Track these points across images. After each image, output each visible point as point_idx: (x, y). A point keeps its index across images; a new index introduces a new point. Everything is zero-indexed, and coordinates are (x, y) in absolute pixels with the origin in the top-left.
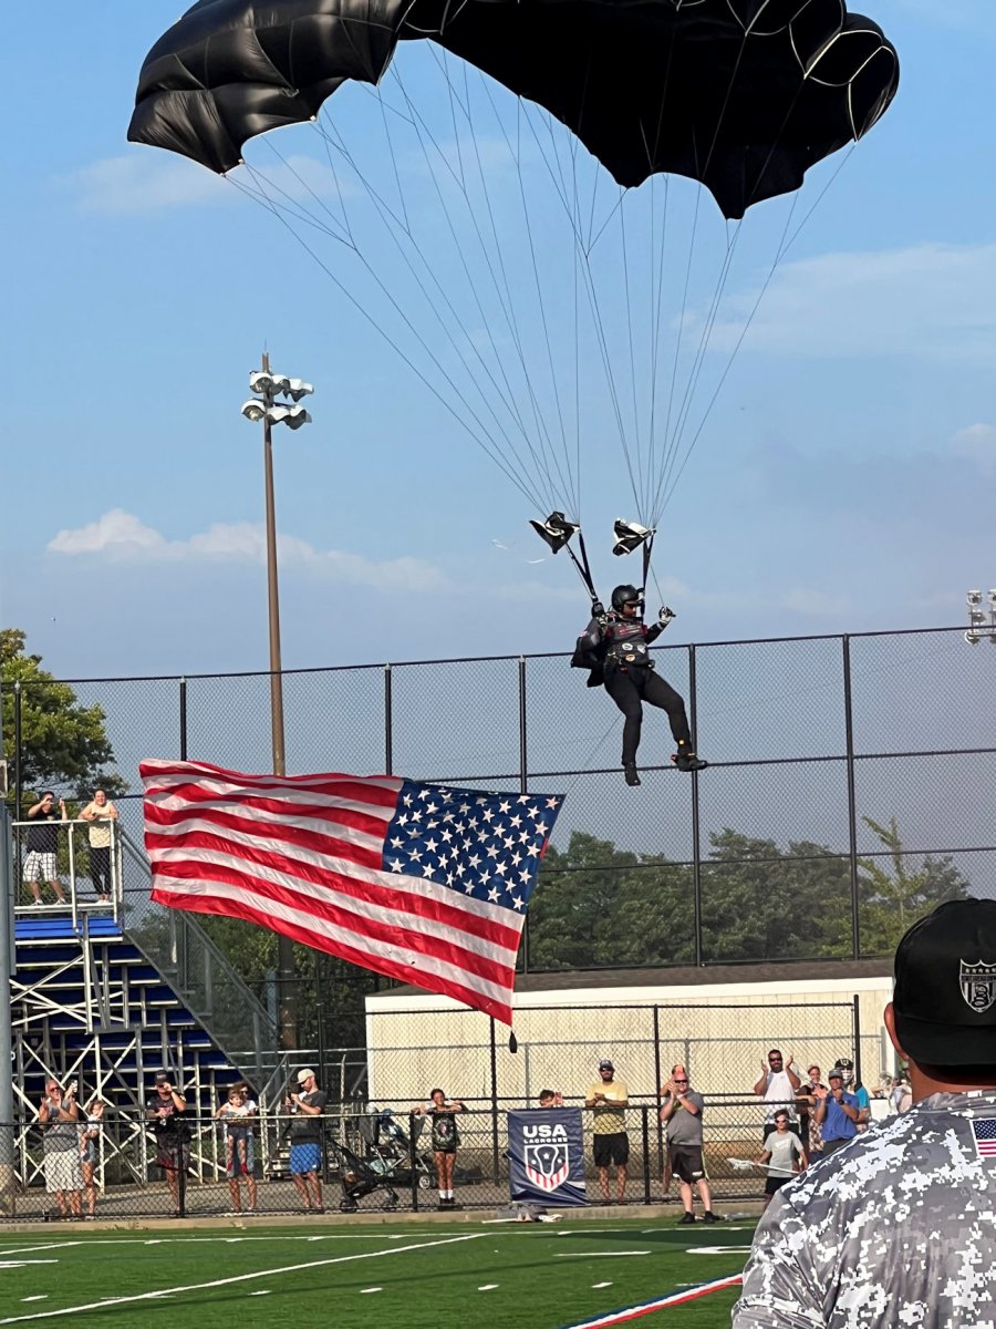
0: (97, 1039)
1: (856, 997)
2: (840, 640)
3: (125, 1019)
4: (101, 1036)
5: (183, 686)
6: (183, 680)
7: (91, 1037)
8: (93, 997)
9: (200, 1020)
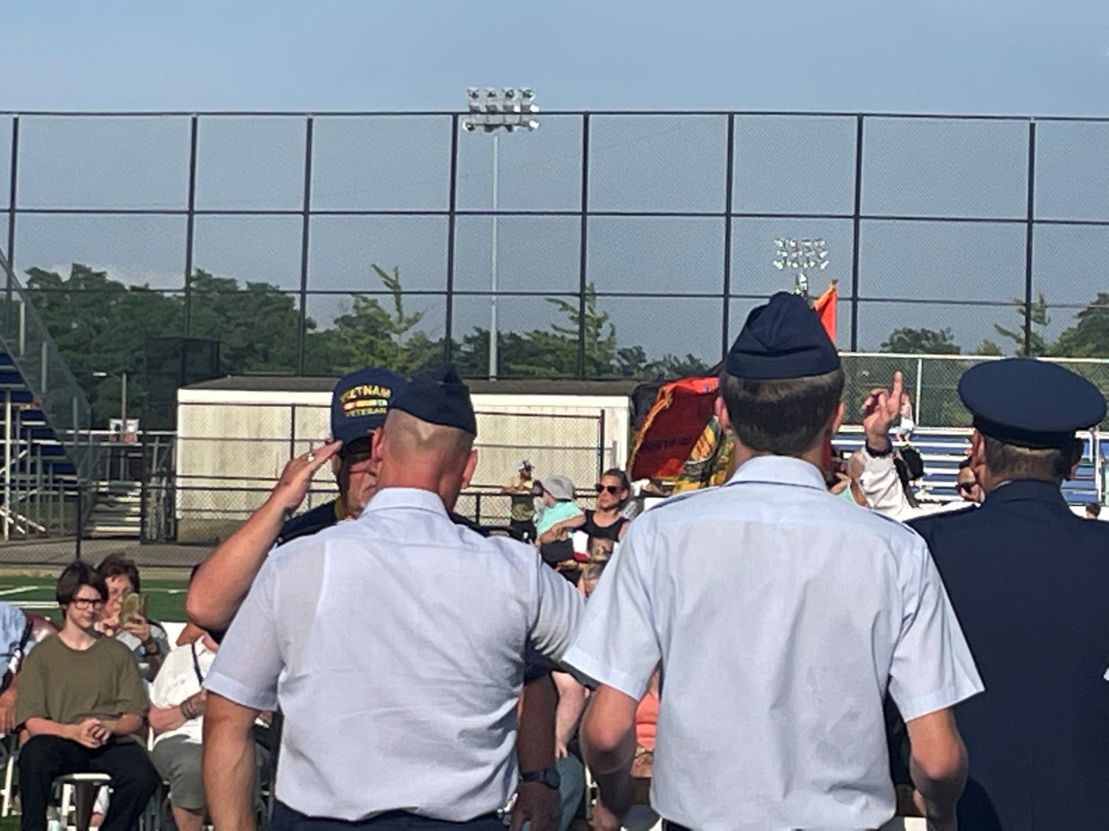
1: (603, 412)
2: (582, 116)
5: (16, 121)
6: (16, 116)
9: (40, 401)
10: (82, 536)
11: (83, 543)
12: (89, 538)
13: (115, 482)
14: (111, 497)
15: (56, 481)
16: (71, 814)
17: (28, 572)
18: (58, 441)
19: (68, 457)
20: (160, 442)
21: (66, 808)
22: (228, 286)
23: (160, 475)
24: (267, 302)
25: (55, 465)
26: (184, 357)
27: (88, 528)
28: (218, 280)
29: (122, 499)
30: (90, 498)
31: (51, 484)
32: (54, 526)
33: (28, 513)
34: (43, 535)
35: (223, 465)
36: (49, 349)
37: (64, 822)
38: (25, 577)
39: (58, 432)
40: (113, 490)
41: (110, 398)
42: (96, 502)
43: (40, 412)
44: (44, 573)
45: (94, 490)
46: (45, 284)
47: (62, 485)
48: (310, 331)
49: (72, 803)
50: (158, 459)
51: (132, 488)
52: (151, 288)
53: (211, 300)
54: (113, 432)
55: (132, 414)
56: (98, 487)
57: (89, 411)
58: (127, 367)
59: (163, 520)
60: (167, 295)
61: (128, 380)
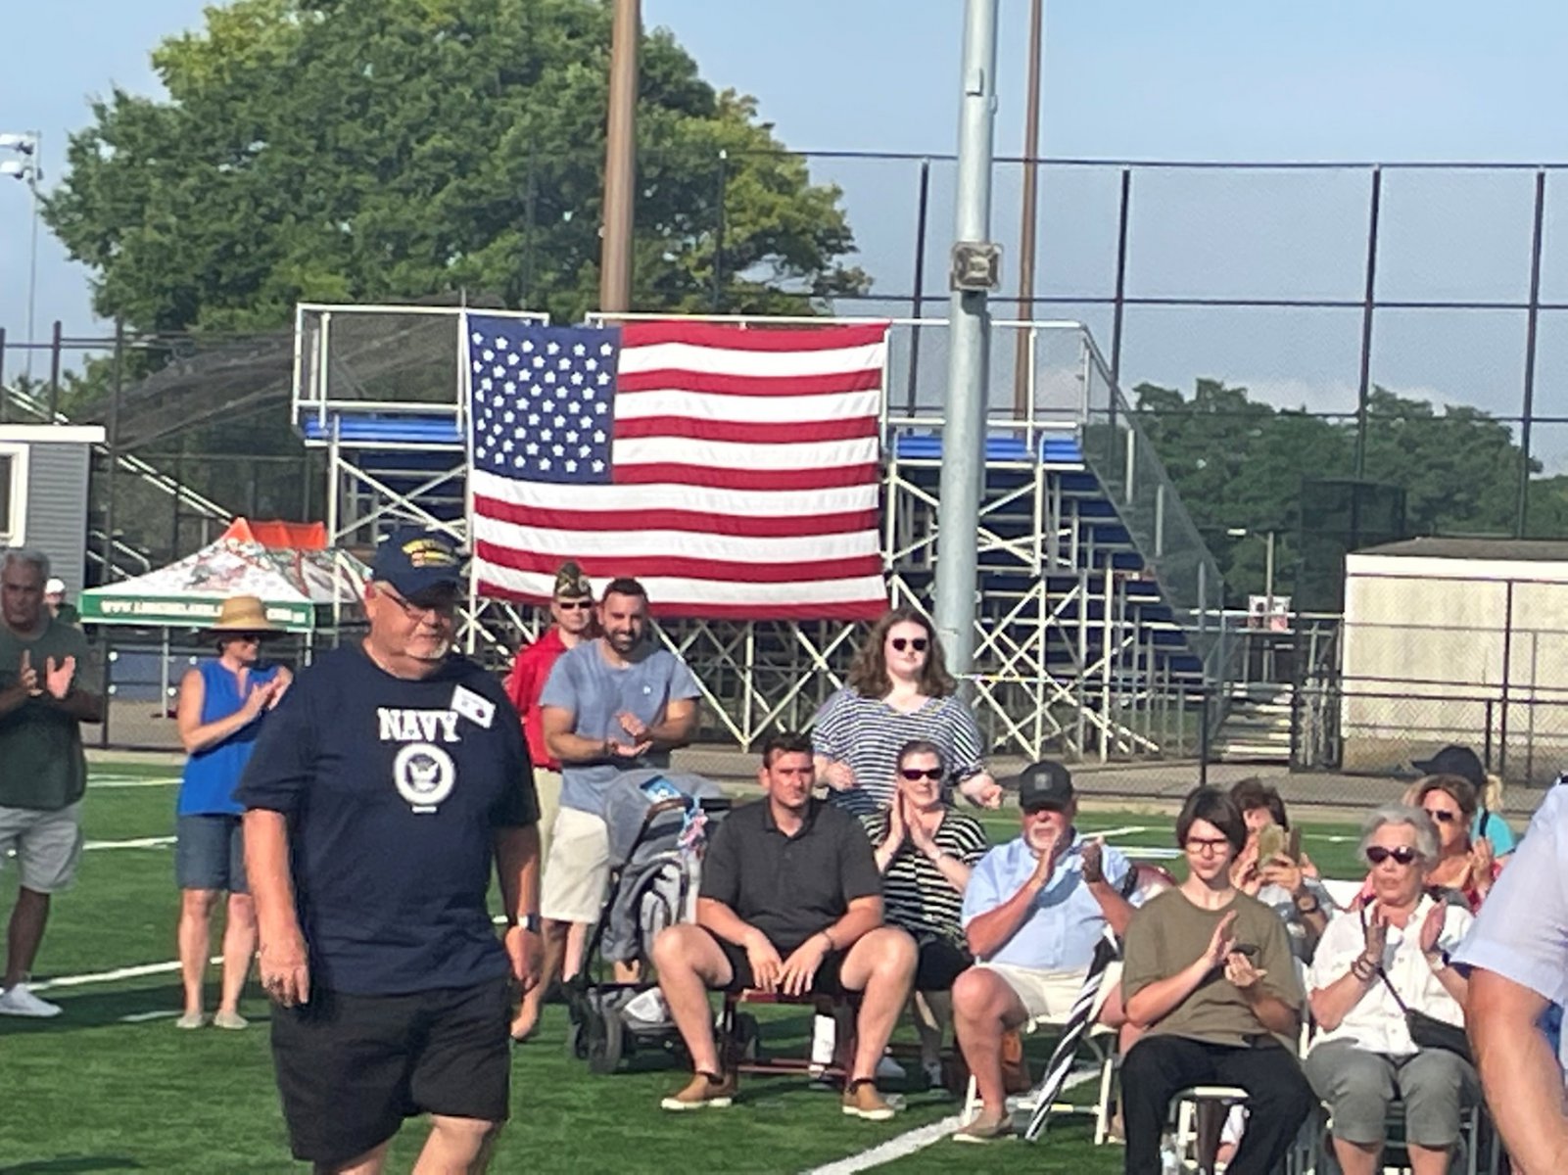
0: (1042, 585)
3: (1073, 562)
4: (1049, 580)
5: (1127, 174)
6: (1126, 168)
7: (1037, 579)
8: (1043, 531)
9: (1153, 569)
10: (1208, 759)
11: (1210, 769)
12: (1219, 762)
13: (1255, 685)
14: (1248, 705)
15: (1172, 680)
16: (1190, 1143)
17: (1133, 807)
18: (1177, 623)
19: (1191, 649)
20: (1321, 628)
21: (1185, 1136)
22: (1418, 411)
23: (1319, 675)
24: (1473, 434)
25: (1172, 660)
26: (1355, 511)
27: (1216, 747)
28: (1404, 401)
29: (1264, 708)
30: (1220, 706)
31: (1166, 685)
32: (1169, 744)
33: (1133, 725)
34: (1155, 756)
35: (1408, 663)
36: (1166, 496)
37: (1182, 1155)
38: (1128, 813)
39: (1177, 612)
40: (1253, 696)
41: (1249, 567)
42: (1228, 711)
43: (1153, 584)
44: (1155, 808)
45: (1226, 693)
46: (1161, 405)
47: (1182, 686)
48: (1533, 476)
49: (1192, 1129)
50: (1318, 652)
51: (1279, 693)
52: (1310, 411)
53: (1394, 430)
54: (1253, 612)
55: (1278, 589)
56: (1233, 690)
57: (1221, 583)
58: (1276, 524)
59: (1322, 739)
60: (1332, 421)
61: (1277, 542)
